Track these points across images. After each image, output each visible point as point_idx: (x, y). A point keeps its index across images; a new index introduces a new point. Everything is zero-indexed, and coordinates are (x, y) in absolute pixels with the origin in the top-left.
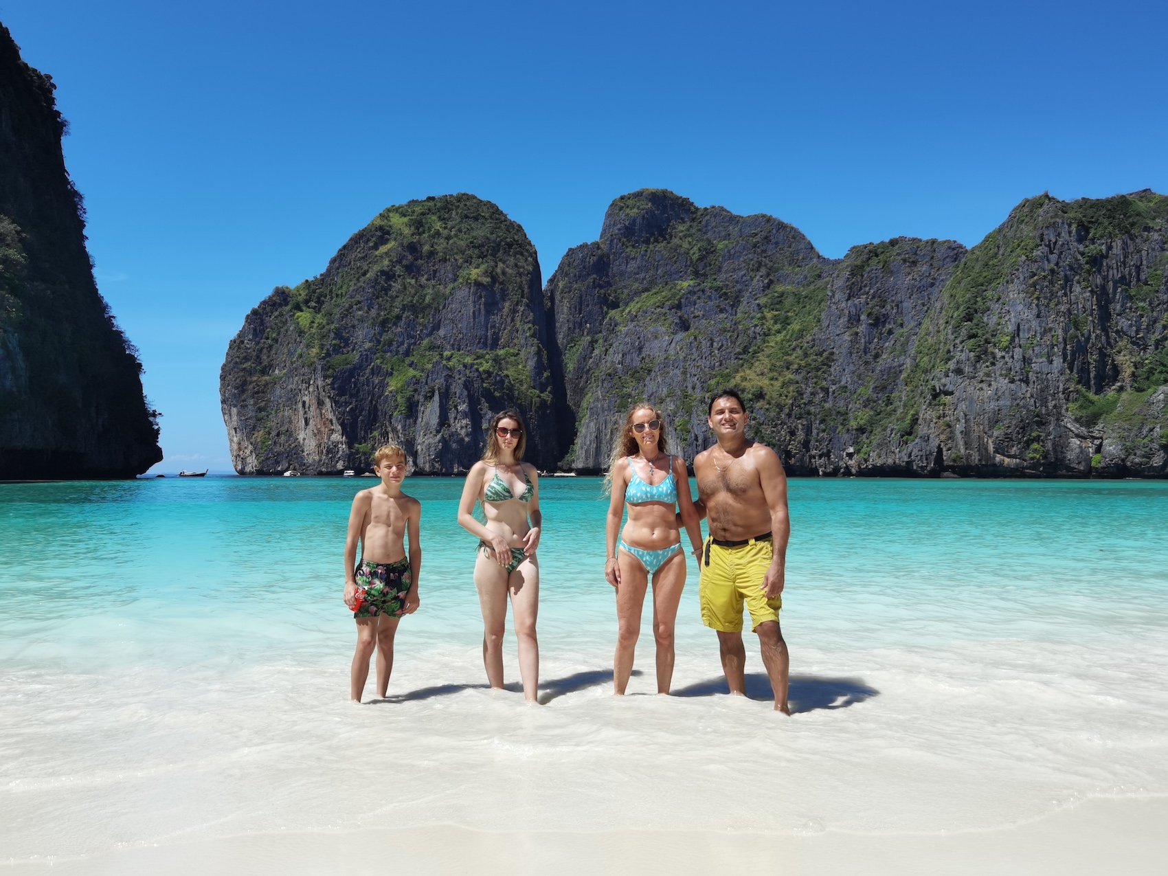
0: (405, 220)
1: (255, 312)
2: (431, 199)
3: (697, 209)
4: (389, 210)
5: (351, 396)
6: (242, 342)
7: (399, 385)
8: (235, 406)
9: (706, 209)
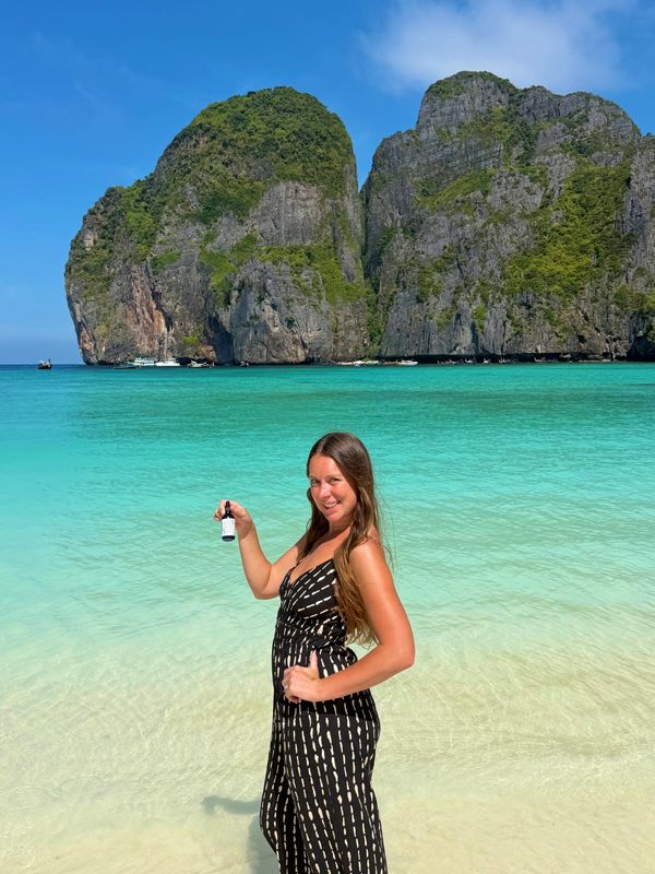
0: (224, 116)
1: (92, 213)
2: (250, 94)
3: (516, 90)
4: (211, 108)
5: (177, 291)
6: (82, 241)
7: (220, 280)
8: (78, 302)
9: (526, 90)
